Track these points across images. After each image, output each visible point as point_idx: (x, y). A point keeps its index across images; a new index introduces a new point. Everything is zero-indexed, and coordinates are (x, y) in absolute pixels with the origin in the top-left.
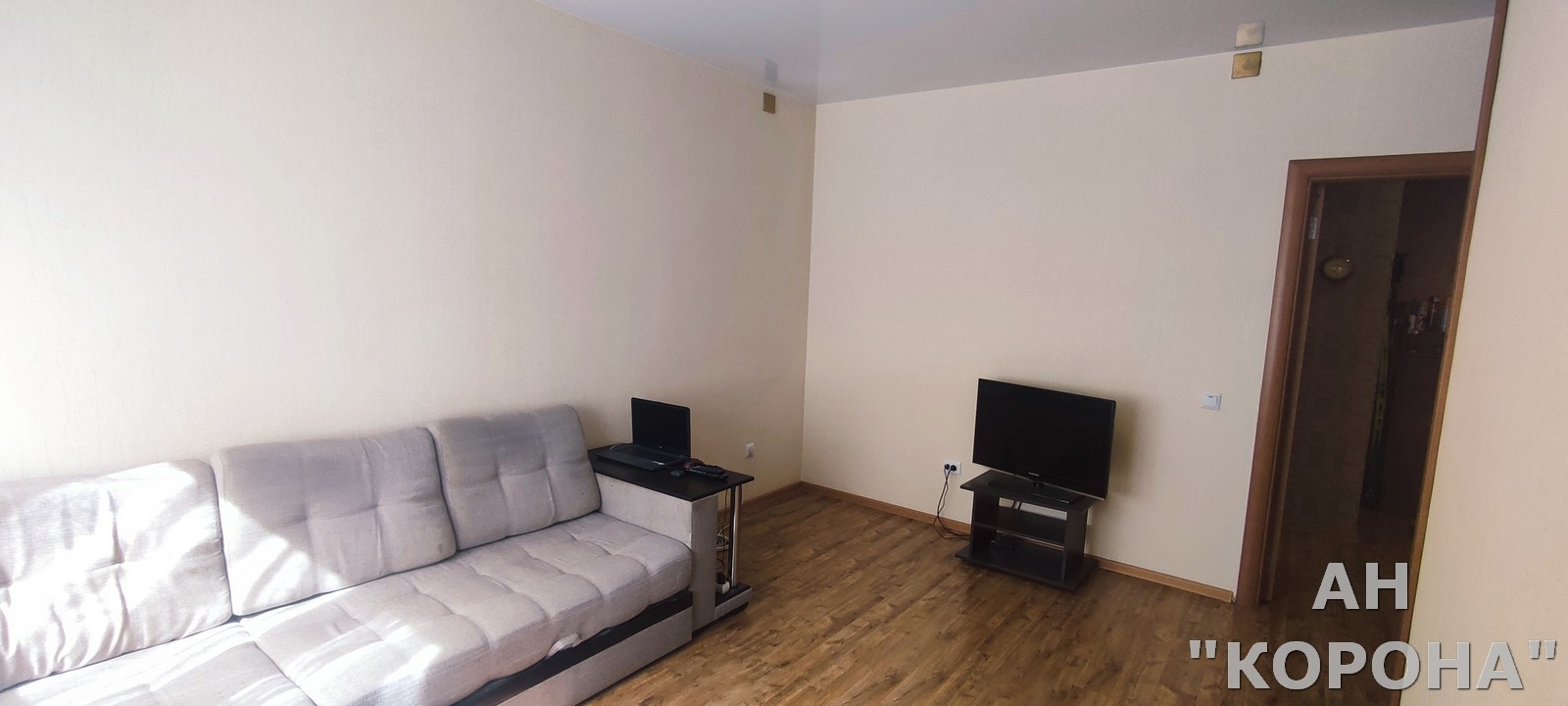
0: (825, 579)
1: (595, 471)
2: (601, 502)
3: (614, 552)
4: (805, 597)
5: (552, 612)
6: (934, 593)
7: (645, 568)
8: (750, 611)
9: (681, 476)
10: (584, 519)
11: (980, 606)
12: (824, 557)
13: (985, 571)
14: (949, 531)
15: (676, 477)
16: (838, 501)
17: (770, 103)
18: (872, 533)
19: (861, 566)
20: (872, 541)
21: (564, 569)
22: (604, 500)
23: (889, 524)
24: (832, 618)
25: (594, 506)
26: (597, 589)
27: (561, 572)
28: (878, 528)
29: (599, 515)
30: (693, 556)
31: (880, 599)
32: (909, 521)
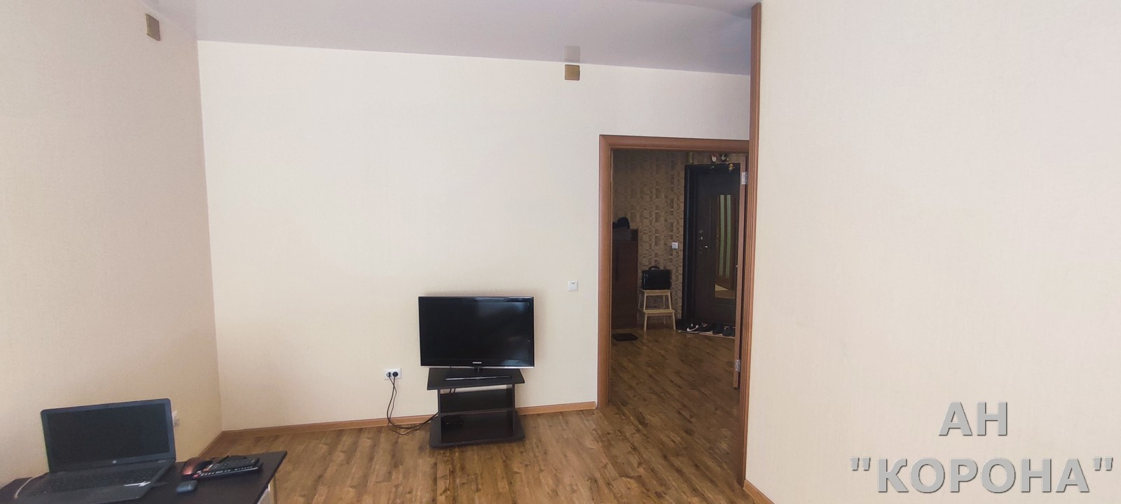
6: (442, 486)
18: (339, 456)
28: (340, 448)
32: (360, 430)
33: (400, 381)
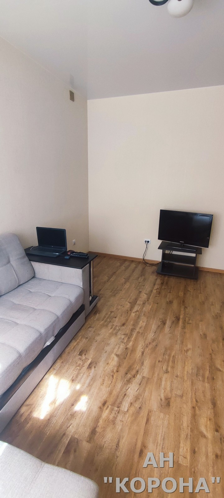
0: (118, 287)
1: (30, 260)
2: (35, 273)
3: (53, 295)
4: (115, 295)
5: (42, 330)
6: (156, 287)
7: (70, 301)
8: (98, 305)
9: (69, 259)
10: (30, 282)
11: (173, 289)
12: (112, 279)
13: (167, 276)
14: (147, 263)
15: (67, 259)
16: (105, 257)
17: (72, 96)
18: (123, 268)
19: (127, 280)
20: (125, 271)
21: (36, 308)
22: (36, 272)
23: (127, 263)
24: (130, 303)
25: (32, 275)
26: (55, 314)
27: (35, 309)
28: (124, 265)
29: (35, 278)
30: (84, 291)
31: (140, 292)
32: (133, 261)
33: (149, 244)
